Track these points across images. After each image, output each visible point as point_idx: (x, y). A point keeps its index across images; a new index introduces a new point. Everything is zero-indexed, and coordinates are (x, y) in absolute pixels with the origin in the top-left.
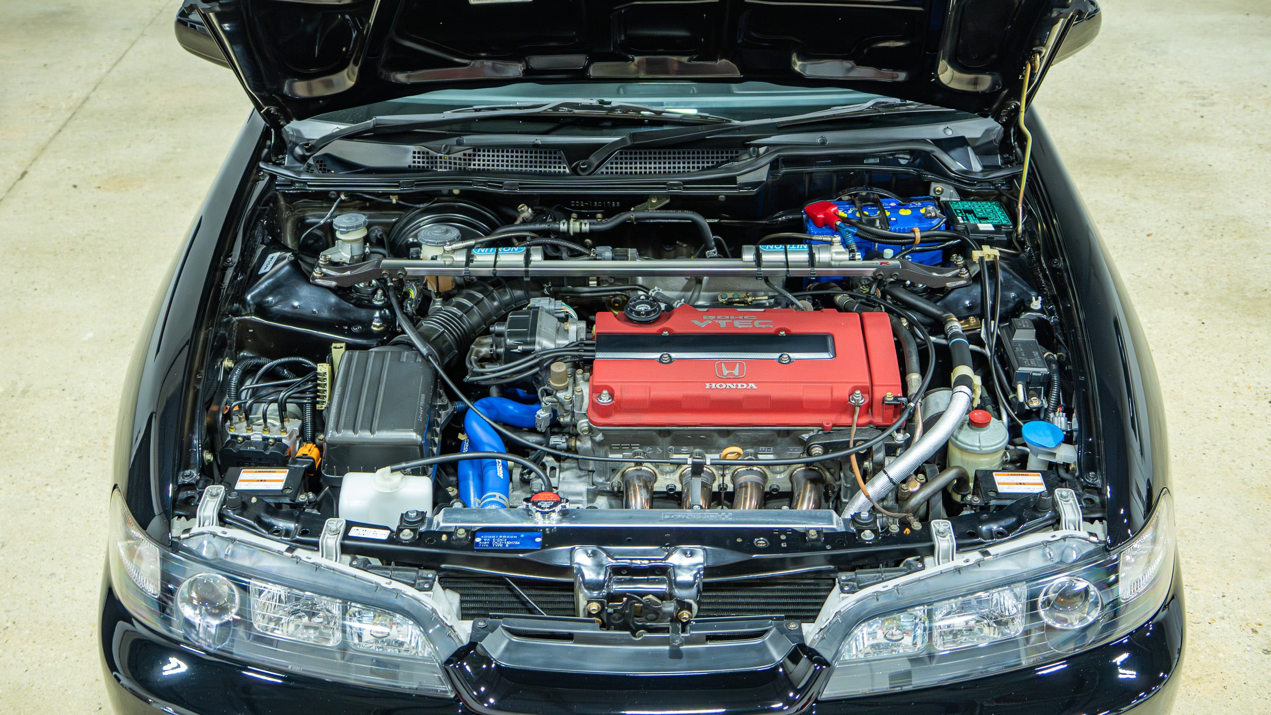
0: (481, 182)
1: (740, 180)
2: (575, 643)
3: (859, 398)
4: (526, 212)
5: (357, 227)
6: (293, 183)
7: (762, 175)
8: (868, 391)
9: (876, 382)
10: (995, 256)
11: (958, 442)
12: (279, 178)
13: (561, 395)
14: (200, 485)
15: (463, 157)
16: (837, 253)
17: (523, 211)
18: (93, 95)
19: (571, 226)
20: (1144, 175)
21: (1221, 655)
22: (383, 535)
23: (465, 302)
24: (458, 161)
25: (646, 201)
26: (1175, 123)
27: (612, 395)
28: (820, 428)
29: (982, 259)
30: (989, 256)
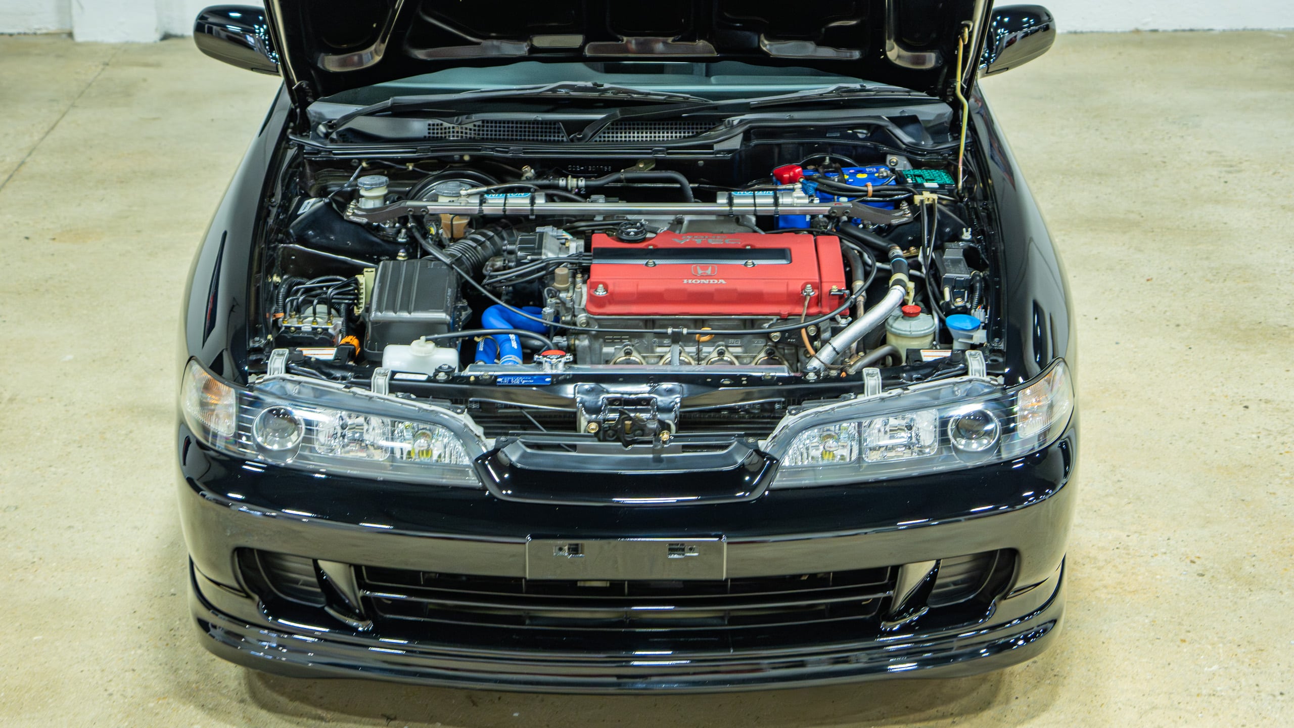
0: (489, 148)
1: (717, 147)
2: (578, 452)
3: (810, 291)
4: (529, 172)
5: (379, 185)
6: (319, 152)
7: (735, 143)
8: (817, 286)
9: (824, 279)
10: (934, 200)
11: (893, 330)
12: (306, 147)
13: (562, 295)
14: (267, 349)
15: (473, 128)
16: (798, 198)
17: (526, 172)
18: (28, 159)
19: (569, 181)
20: (1153, 231)
21: (1158, 577)
22: (424, 378)
23: (479, 237)
24: (468, 131)
25: (634, 165)
26: (1196, 188)
27: (606, 288)
28: (778, 317)
29: (922, 201)
30: (928, 199)
